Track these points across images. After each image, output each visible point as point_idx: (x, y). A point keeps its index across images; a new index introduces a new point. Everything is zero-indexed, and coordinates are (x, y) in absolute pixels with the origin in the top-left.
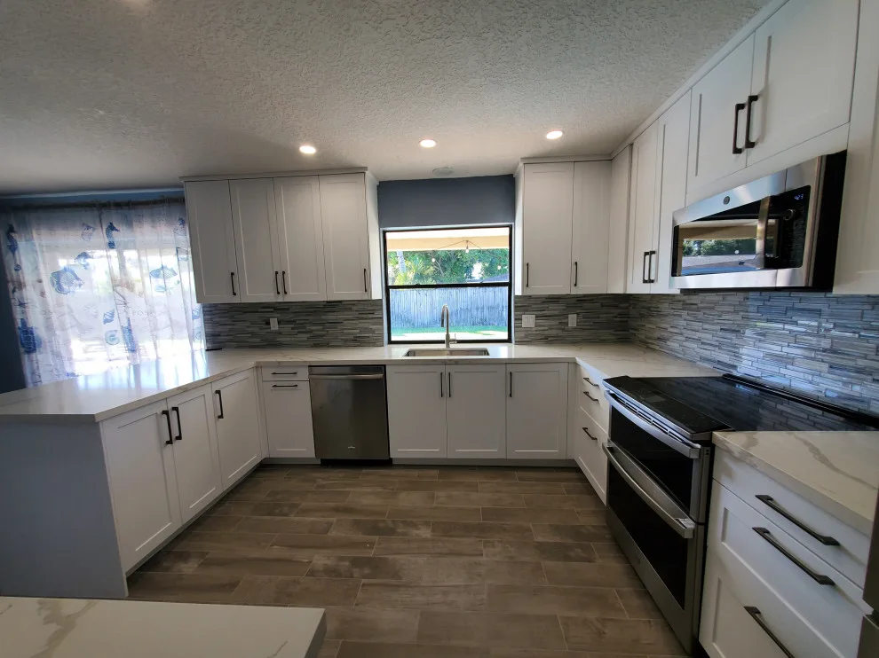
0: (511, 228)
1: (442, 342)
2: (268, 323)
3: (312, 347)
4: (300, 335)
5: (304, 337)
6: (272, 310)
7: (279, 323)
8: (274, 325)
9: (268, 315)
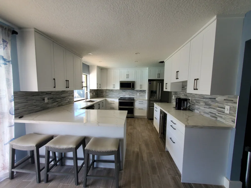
0: (86, 75)
1: (84, 99)
2: (44, 100)
3: (58, 107)
4: (54, 103)
5: (55, 103)
6: (45, 94)
7: (48, 99)
8: (46, 100)
9: (44, 96)
